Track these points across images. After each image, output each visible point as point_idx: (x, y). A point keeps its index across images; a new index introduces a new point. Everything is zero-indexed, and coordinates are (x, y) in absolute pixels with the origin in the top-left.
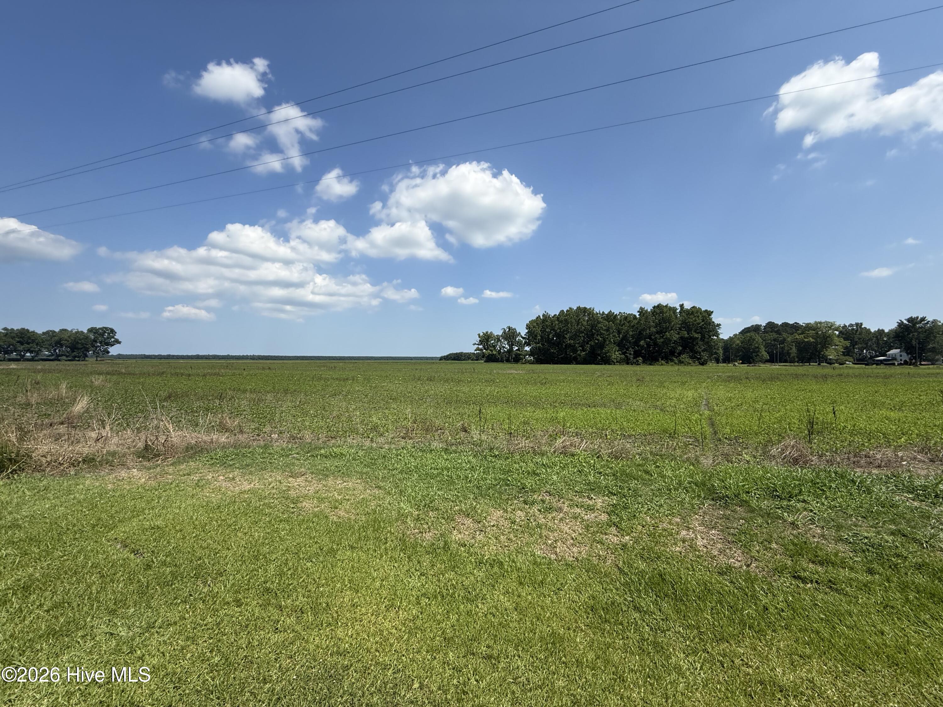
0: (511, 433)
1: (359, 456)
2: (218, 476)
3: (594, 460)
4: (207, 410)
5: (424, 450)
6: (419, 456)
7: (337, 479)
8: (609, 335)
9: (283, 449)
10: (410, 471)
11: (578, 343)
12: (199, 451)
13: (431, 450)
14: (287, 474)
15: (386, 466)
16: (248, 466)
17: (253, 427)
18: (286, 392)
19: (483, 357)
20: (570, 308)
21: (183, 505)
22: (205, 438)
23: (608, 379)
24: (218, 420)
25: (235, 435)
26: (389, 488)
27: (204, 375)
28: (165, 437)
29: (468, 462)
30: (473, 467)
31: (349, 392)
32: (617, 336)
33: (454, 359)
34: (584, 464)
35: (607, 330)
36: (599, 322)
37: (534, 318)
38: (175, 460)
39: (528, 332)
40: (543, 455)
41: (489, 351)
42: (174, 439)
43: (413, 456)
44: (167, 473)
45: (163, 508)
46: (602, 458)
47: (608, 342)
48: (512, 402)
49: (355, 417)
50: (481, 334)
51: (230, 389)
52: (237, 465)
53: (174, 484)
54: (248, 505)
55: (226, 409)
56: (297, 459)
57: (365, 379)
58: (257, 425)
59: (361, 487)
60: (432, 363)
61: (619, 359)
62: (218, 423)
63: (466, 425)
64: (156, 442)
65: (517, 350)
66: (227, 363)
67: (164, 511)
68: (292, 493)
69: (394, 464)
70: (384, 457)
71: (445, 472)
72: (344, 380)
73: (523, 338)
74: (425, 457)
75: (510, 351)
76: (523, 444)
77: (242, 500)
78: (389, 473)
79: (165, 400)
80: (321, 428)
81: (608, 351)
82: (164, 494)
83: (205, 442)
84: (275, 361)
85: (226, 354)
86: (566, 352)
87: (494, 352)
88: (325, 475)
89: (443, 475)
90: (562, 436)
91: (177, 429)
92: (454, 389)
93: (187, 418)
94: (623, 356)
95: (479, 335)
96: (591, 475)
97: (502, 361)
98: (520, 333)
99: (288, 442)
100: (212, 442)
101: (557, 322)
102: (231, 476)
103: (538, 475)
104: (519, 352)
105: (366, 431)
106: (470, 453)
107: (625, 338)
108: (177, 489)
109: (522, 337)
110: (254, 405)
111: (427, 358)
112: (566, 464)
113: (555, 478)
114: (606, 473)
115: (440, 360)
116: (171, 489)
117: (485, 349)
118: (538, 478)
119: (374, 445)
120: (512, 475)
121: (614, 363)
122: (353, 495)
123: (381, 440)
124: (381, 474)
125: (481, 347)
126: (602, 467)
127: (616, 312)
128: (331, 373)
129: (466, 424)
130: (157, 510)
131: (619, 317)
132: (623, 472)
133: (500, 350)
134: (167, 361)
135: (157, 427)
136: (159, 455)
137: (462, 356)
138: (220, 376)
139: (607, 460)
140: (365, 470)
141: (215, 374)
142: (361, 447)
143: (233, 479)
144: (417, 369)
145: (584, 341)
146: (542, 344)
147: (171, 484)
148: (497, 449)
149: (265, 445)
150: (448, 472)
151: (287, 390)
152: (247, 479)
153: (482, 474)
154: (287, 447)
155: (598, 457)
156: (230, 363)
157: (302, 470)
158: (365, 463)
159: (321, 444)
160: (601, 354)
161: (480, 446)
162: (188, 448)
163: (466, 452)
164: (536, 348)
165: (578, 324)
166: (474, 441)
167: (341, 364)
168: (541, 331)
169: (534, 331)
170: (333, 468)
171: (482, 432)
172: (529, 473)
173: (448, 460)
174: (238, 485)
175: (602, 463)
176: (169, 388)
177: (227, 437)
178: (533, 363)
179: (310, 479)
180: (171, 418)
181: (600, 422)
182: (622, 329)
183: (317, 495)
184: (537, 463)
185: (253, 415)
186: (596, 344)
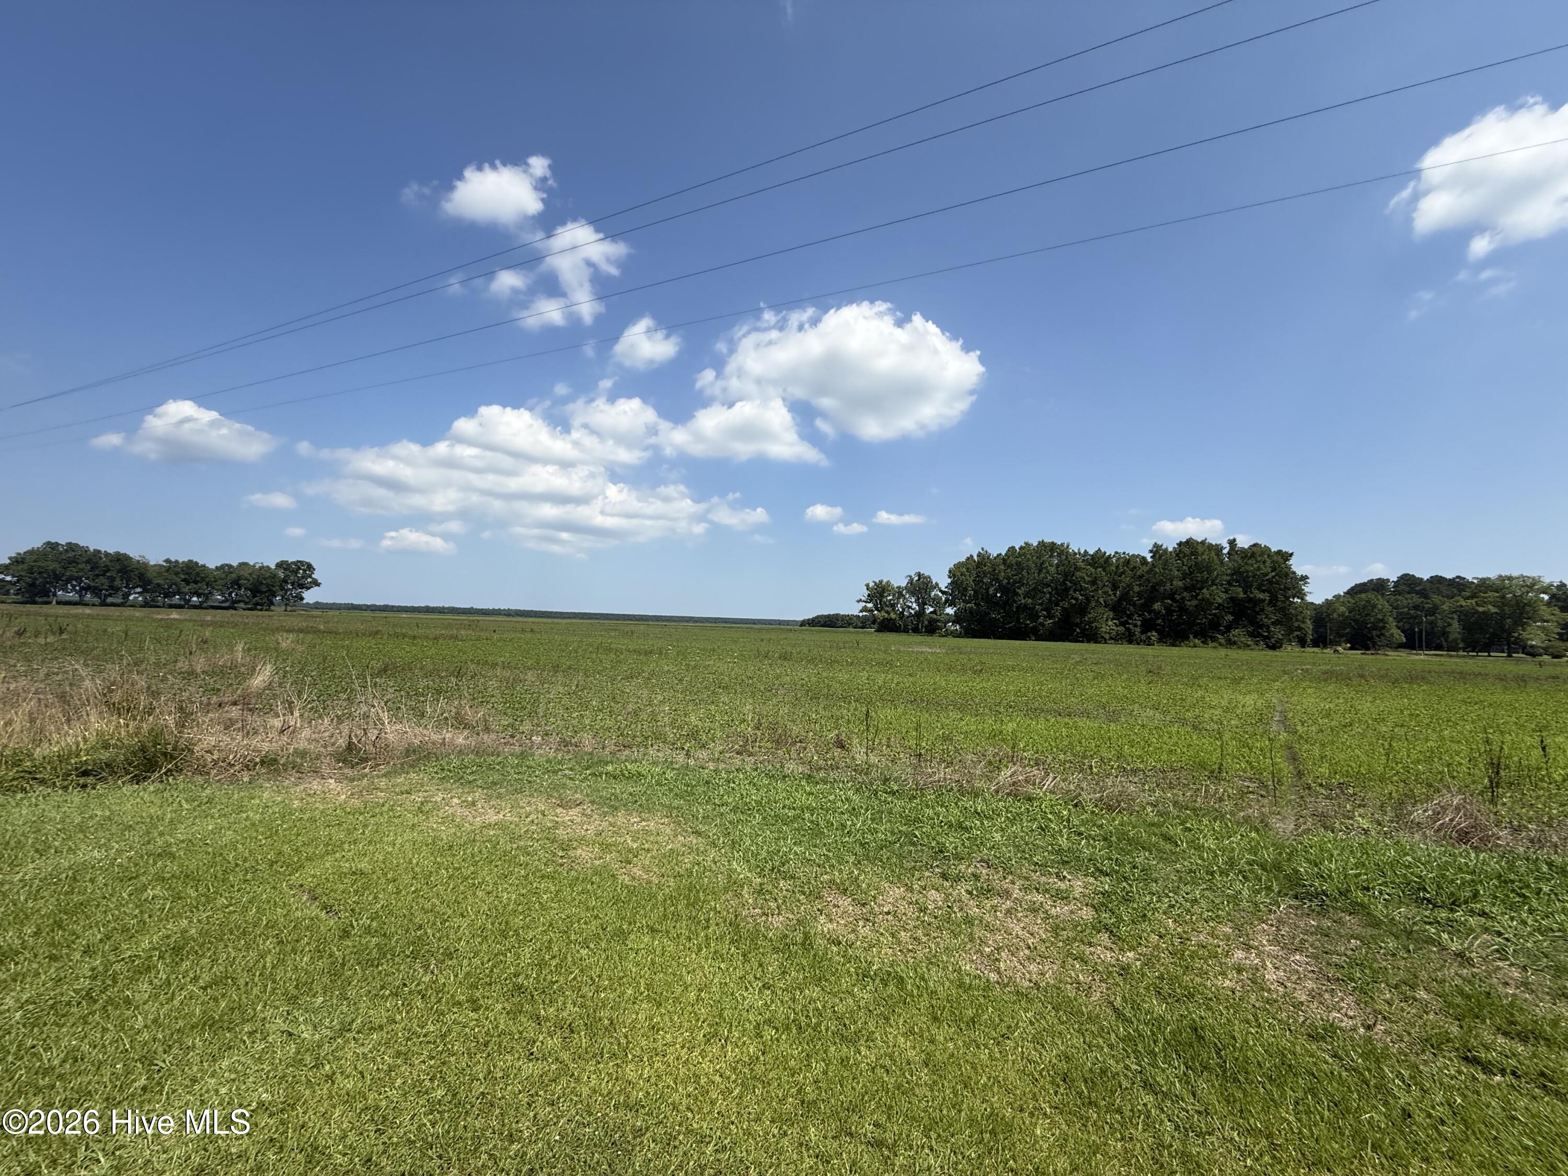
0: (920, 755)
1: (666, 779)
2: (451, 798)
3: (1069, 810)
4: (439, 693)
5: (773, 776)
6: (765, 785)
7: (631, 814)
8: (1096, 590)
9: (548, 761)
10: (749, 809)
11: (1041, 604)
12: (425, 756)
13: (785, 777)
14: (554, 801)
15: (709, 798)
16: (496, 784)
17: (505, 723)
18: (556, 668)
19: (874, 622)
20: (1026, 544)
21: (399, 840)
22: (434, 737)
23: (1095, 668)
24: (454, 710)
25: (478, 734)
26: (714, 835)
27: (436, 638)
28: (376, 732)
29: (847, 799)
30: (854, 809)
31: (652, 673)
32: (1111, 593)
33: (825, 625)
34: (1050, 816)
35: (1093, 583)
36: (1077, 569)
37: (963, 559)
38: (388, 769)
39: (952, 583)
40: (976, 796)
41: (883, 613)
42: (390, 737)
43: (754, 785)
44: (377, 789)
45: (370, 842)
46: (1083, 808)
47: (1093, 604)
48: (922, 700)
49: (662, 715)
50: (871, 585)
51: (472, 660)
52: (479, 783)
53: (387, 805)
54: (494, 847)
55: (466, 694)
56: (570, 779)
57: (678, 653)
58: (511, 720)
59: (668, 831)
60: (787, 630)
61: (1114, 633)
62: (453, 714)
63: (843, 737)
64: (363, 739)
65: (931, 613)
66: (470, 621)
67: (371, 848)
68: (561, 833)
69: (723, 796)
70: (707, 783)
71: (807, 815)
72: (646, 653)
73: (943, 592)
74: (774, 788)
75: (920, 614)
76: (942, 775)
77: (485, 838)
78: (714, 809)
79: (379, 674)
80: (609, 729)
81: (1095, 620)
82: (372, 821)
83: (434, 743)
85: (468, 606)
86: (1018, 619)
87: (893, 616)
88: (612, 806)
89: (804, 819)
90: (1010, 765)
91: (394, 719)
92: (825, 674)
93: (408, 703)
94: (1121, 629)
95: (867, 585)
96: (1063, 836)
97: (906, 631)
98: (937, 584)
99: (557, 749)
100: (444, 744)
101: (1002, 567)
102: (470, 799)
103: (967, 830)
104: (935, 616)
105: (678, 739)
106: (849, 785)
107: (1125, 597)
108: (391, 814)
109: (941, 591)
110: (508, 688)
111: (780, 622)
112: (1018, 815)
113: (997, 836)
114: (1090, 835)
115: (801, 626)
116: (382, 814)
117: (877, 609)
118: (967, 835)
119: (692, 762)
120: (921, 827)
121: (1105, 640)
122: (657, 842)
123: (703, 754)
124: (701, 810)
125: (870, 605)
126: (1083, 823)
127: (1110, 552)
128: (626, 641)
129: (844, 735)
130: (361, 846)
131: (1114, 560)
132: (1122, 836)
133: (902, 613)
134: (384, 614)
135: (366, 716)
136: (366, 760)
137: (837, 620)
138: (459, 641)
139: (1093, 812)
140: (676, 803)
141: (451, 637)
142: (669, 764)
143: (473, 804)
144: (762, 640)
145: (1050, 600)
146: (975, 604)
147: (383, 805)
148: (896, 780)
149: (522, 753)
150: (812, 815)
151: (558, 666)
152: (493, 806)
153: (870, 822)
154: (555, 758)
155: (1076, 806)
156: (473, 621)
157: (578, 796)
158: (676, 790)
159: (607, 756)
160: (1081, 622)
161: (866, 774)
162: (409, 751)
163: (843, 782)
164: (965, 610)
165: (1040, 571)
166: (856, 765)
167: (642, 627)
168: (974, 581)
169: (962, 582)
170: (625, 796)
171: (870, 749)
172: (951, 826)
173: (813, 794)
174: (481, 814)
175: (1083, 817)
176: (385, 656)
177: (467, 738)
178: (959, 636)
179: (589, 811)
180: (386, 703)
181: (1080, 743)
182: (1120, 581)
183: (600, 839)
184: (966, 808)
185: (505, 703)
186: (1073, 605)
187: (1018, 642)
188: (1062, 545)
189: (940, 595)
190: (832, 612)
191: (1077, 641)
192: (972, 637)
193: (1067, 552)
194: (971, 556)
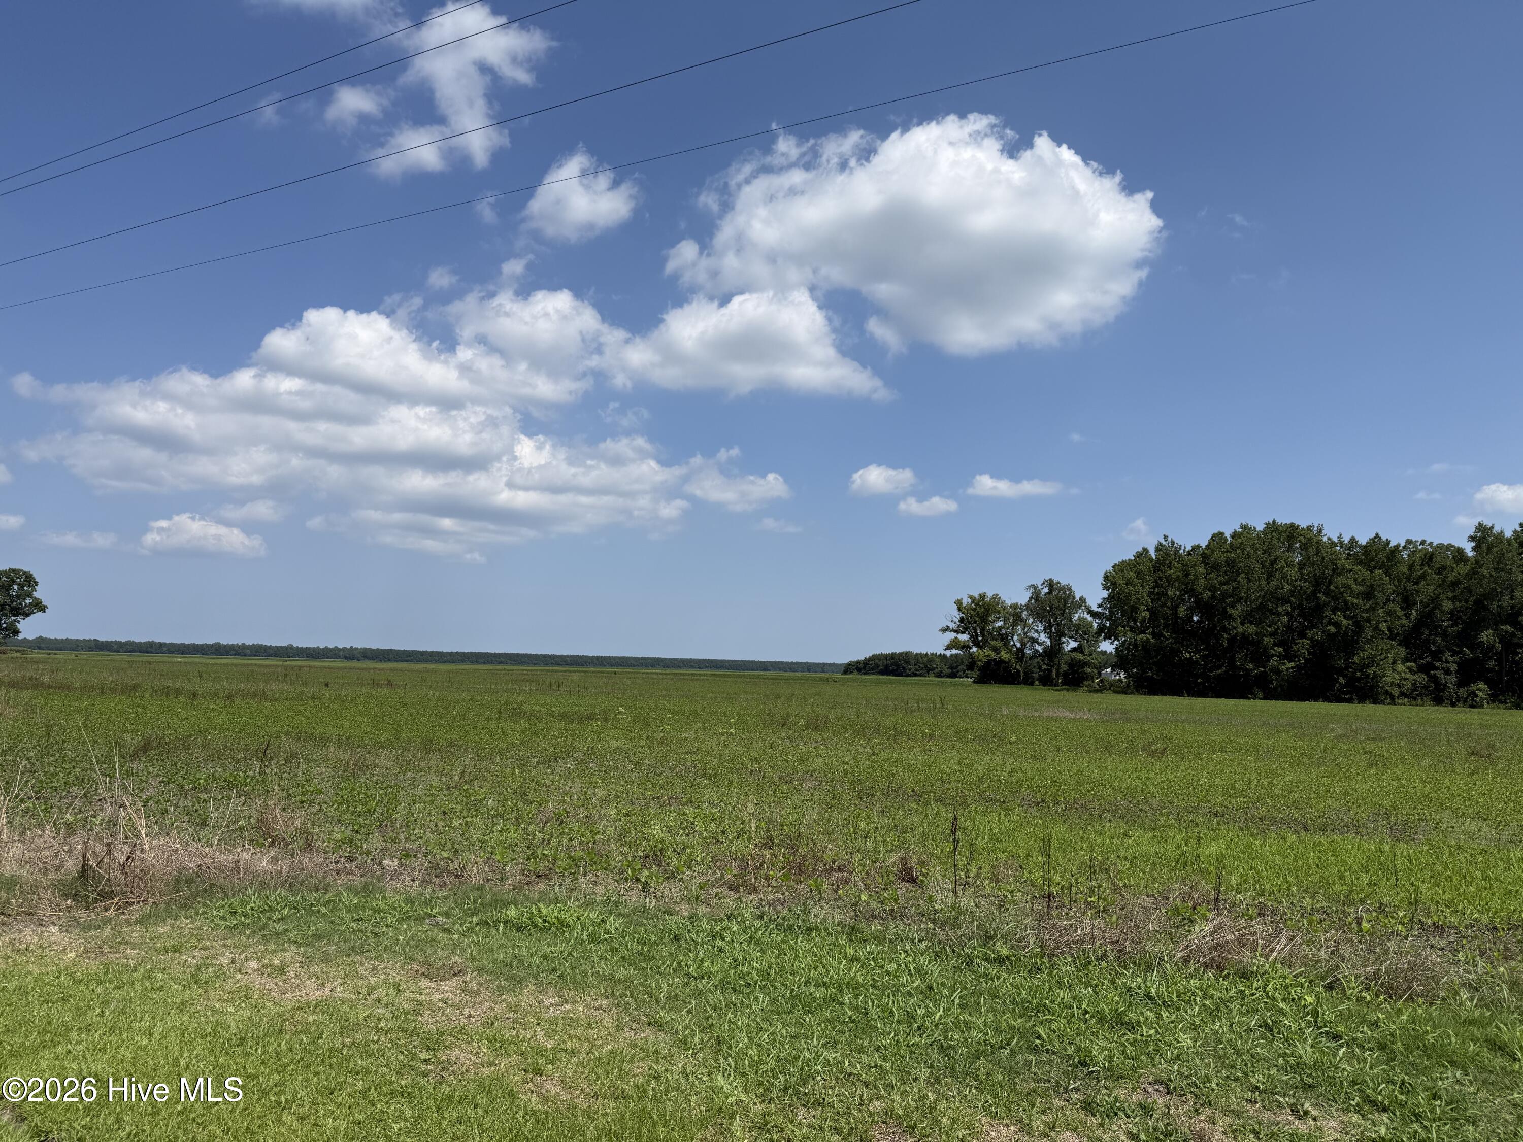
0: (1050, 896)
1: (607, 932)
2: (246, 960)
3: (1317, 995)
4: (230, 785)
5: (790, 928)
6: (774, 945)
7: (544, 991)
8: (1373, 609)
9: (409, 901)
10: (748, 985)
11: (1272, 635)
12: (205, 890)
13: (810, 929)
14: (415, 966)
15: (679, 964)
16: (319, 938)
17: (338, 836)
18: (427, 746)
19: (971, 667)
20: (1244, 527)
21: (159, 1029)
22: (221, 858)
23: (1371, 746)
24: (254, 814)
25: (293, 855)
26: (685, 1028)
27: (230, 697)
28: (126, 849)
29: (918, 971)
30: (930, 988)
31: (590, 753)
32: (1400, 613)
33: (886, 671)
34: (1282, 1005)
35: (1368, 595)
36: (1338, 571)
37: (1129, 556)
38: (146, 909)
39: (1110, 598)
40: (1149, 967)
41: (988, 652)
42: (149, 856)
43: (757, 943)
44: (126, 943)
45: (112, 1030)
46: (1344, 992)
47: (1369, 633)
48: (1056, 802)
49: (605, 822)
50: (966, 601)
51: (288, 734)
52: (293, 935)
53: (141, 970)
54: (314, 1042)
55: (276, 788)
56: (445, 930)
57: (636, 719)
58: (349, 833)
59: (607, 1021)
60: (822, 680)
61: (1408, 685)
62: (253, 821)
63: (914, 862)
64: (106, 860)
65: (1074, 650)
66: (286, 668)
67: (113, 1039)
68: (426, 1021)
69: (702, 961)
70: (677, 938)
71: (847, 997)
72: (581, 720)
73: (1094, 615)
74: (791, 948)
75: (1053, 652)
76: (1087, 931)
77: (299, 1027)
78: (687, 985)
79: (134, 756)
80: (513, 847)
81: (1372, 662)
82: (116, 994)
83: (220, 869)
84: (405, 665)
85: (284, 644)
86: (1232, 661)
87: (1005, 655)
88: (514, 977)
89: (841, 1004)
90: (1210, 915)
91: (157, 829)
92: (884, 755)
93: (181, 804)
94: (1421, 678)
95: (959, 603)
96: (1305, 1041)
97: (1028, 681)
98: (1083, 600)
99: (424, 881)
100: (236, 869)
101: (1201, 569)
102: (276, 962)
103: (1131, 1026)
104: (1080, 656)
105: (630, 864)
106: (923, 945)
107: (1426, 619)
108: (147, 983)
109: (1091, 613)
110: (345, 779)
111: (809, 667)
112: (1223, 1001)
113: (1186, 1039)
114: (1354, 1040)
115: (845, 672)
116: (132, 984)
117: (976, 643)
118: (1131, 1036)
119: (651, 903)
120: (1050, 1021)
121: (1393, 698)
122: (587, 1039)
123: (671, 889)
124: (664, 986)
125: (964, 637)
126: (1343, 1017)
127: (1396, 539)
128: (548, 700)
129: (915, 858)
130: (97, 1035)
131: (1405, 555)
132: (1415, 1042)
133: (1021, 650)
134: (146, 657)
135: (112, 824)
136: (110, 895)
137: (908, 663)
138: (267, 700)
139: (1360, 999)
140: (622, 972)
141: (255, 695)
142: (613, 906)
143: (282, 969)
144: (778, 697)
145: (1289, 627)
146: (1154, 635)
147: (135, 970)
148: (1005, 938)
149: (365, 887)
150: (857, 997)
151: (431, 741)
152: (315, 974)
153: (957, 1011)
154: (421, 895)
155: (1330, 987)
156: (292, 668)
157: (456, 959)
158: (623, 951)
159: (508, 891)
160: (1347, 667)
161: (954, 927)
162: (180, 881)
163: (913, 941)
164: (1136, 645)
165: (1270, 576)
166: (936, 911)
167: (575, 677)
168: (1150, 594)
169: (1129, 595)
170: (536, 960)
171: (963, 884)
172: (1102, 1019)
173: (858, 960)
174: (293, 988)
175: (1344, 1007)
176: (146, 725)
177: (274, 860)
178: (1125, 691)
179: (474, 985)
180: (145, 803)
181: (1342, 878)
182: (1417, 592)
183: (490, 1032)
184: (1129, 990)
185: (340, 804)
186: (1331, 637)
187: (1232, 702)
188: (1309, 528)
189: (1089, 618)
190: (898, 650)
191: (1339, 700)
192: (1149, 694)
193: (1319, 541)
194: (1145, 550)
